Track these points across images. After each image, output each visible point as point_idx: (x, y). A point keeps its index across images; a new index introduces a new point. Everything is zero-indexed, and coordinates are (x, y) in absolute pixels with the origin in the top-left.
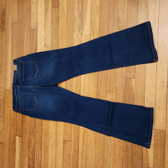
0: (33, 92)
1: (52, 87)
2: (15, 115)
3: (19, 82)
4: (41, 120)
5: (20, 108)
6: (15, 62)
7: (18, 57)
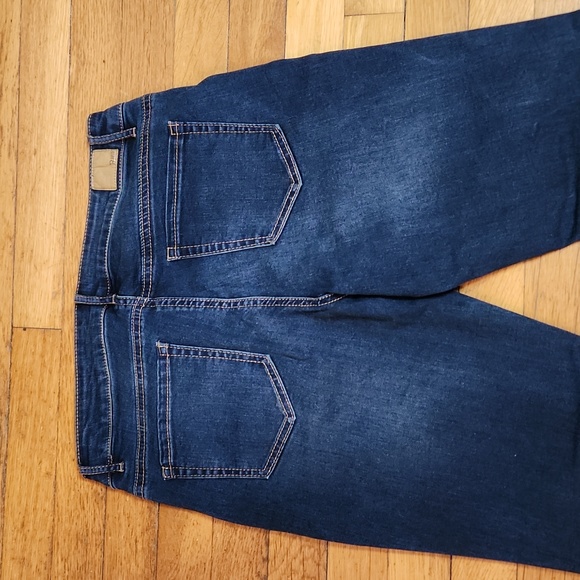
0: (263, 344)
1: (420, 304)
2: (90, 505)
3: (137, 271)
4: (314, 542)
5: (142, 457)
6: (103, 131)
7: (127, 97)
